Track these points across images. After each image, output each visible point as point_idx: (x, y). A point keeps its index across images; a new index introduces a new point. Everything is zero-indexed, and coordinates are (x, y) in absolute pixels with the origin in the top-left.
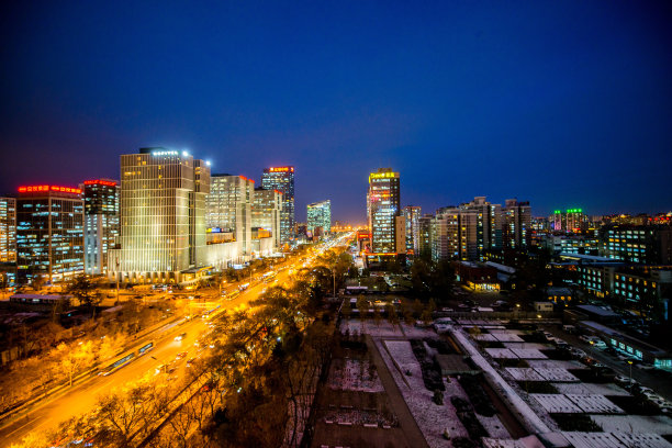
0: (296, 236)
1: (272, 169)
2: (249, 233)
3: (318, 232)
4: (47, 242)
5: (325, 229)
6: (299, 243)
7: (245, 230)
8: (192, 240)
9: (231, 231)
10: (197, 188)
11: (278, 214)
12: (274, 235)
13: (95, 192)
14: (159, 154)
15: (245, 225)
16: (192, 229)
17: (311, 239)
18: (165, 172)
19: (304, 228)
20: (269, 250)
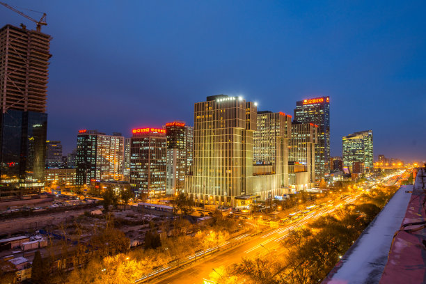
0: (332, 172)
1: (305, 101)
2: (286, 166)
3: (357, 168)
4: (147, 168)
5: (366, 164)
6: (335, 179)
7: (283, 164)
8: (243, 171)
9: (271, 164)
10: (248, 126)
11: (313, 148)
12: (309, 169)
13: (172, 131)
14: (221, 100)
15: (283, 159)
16: (243, 162)
17: (349, 176)
18: (225, 115)
19: (341, 163)
20: (305, 184)
